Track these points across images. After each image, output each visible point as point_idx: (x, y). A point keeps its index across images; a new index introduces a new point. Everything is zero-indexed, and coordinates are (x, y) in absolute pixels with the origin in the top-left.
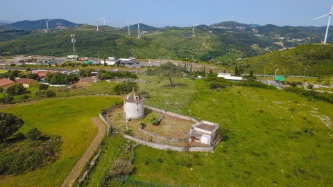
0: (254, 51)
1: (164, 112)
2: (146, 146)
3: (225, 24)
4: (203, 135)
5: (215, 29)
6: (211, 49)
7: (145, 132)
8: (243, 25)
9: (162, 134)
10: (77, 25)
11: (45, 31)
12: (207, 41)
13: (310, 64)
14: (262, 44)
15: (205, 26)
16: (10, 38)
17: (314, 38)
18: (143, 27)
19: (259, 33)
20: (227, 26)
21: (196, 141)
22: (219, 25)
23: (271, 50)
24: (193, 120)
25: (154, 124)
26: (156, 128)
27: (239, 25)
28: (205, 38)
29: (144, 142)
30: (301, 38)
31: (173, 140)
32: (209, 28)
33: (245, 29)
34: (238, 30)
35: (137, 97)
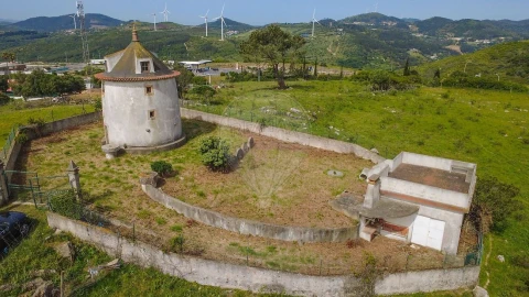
0: (413, 59)
1: (254, 128)
2: (153, 271)
3: (363, 17)
4: (423, 209)
5: (348, 26)
6: (341, 56)
7: (168, 202)
8: (392, 19)
9: (241, 208)
10: (124, 22)
11: (71, 32)
12: (336, 44)
13: (520, 74)
14: (426, 49)
15: (331, 20)
16: (15, 43)
17: (510, 38)
18: (231, 24)
19: (420, 32)
20: (367, 21)
21: (391, 235)
22: (355, 19)
23: (441, 57)
24: (360, 151)
25: (212, 166)
26: (218, 181)
27: (385, 18)
28: (331, 39)
29: (143, 254)
30: (490, 39)
31: (291, 236)
32: (337, 24)
33: (398, 26)
34: (386, 27)
35: (147, 63)
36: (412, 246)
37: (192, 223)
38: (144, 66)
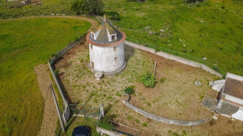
9: (167, 111)
26: (152, 94)
31: (190, 124)
35: (114, 36)
36: (232, 119)
37: (149, 120)
38: (113, 37)
